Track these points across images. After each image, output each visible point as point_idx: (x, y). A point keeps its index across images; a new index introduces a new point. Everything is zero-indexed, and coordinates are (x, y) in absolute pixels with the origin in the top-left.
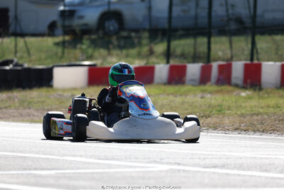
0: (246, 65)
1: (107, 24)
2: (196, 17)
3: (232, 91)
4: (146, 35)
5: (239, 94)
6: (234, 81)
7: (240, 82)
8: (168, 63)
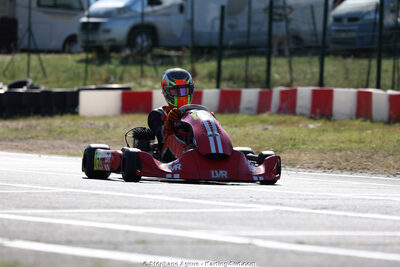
0: (314, 92)
1: (139, 40)
2: (249, 33)
3: (298, 122)
4: (188, 53)
5: (306, 126)
6: (298, 110)
7: (307, 112)
8: (218, 87)
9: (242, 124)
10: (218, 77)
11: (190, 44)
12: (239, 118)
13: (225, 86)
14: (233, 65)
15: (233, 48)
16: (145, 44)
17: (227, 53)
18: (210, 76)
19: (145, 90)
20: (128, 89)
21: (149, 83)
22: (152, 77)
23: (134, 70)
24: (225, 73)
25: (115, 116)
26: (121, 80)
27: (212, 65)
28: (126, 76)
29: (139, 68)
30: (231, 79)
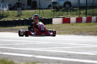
8: (86, 16)
9: (92, 25)
10: (86, 14)
11: (79, 6)
12: (92, 24)
13: (88, 16)
14: (89, 11)
15: (89, 7)
16: (68, 7)
17: (88, 8)
18: (84, 14)
19: (68, 17)
20: (64, 17)
21: (69, 16)
22: (70, 14)
23: (66, 13)
24: (88, 13)
25: (61, 24)
26: (62, 15)
27: (85, 11)
28: (64, 14)
29: (67, 12)
30: (89, 14)
